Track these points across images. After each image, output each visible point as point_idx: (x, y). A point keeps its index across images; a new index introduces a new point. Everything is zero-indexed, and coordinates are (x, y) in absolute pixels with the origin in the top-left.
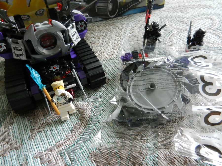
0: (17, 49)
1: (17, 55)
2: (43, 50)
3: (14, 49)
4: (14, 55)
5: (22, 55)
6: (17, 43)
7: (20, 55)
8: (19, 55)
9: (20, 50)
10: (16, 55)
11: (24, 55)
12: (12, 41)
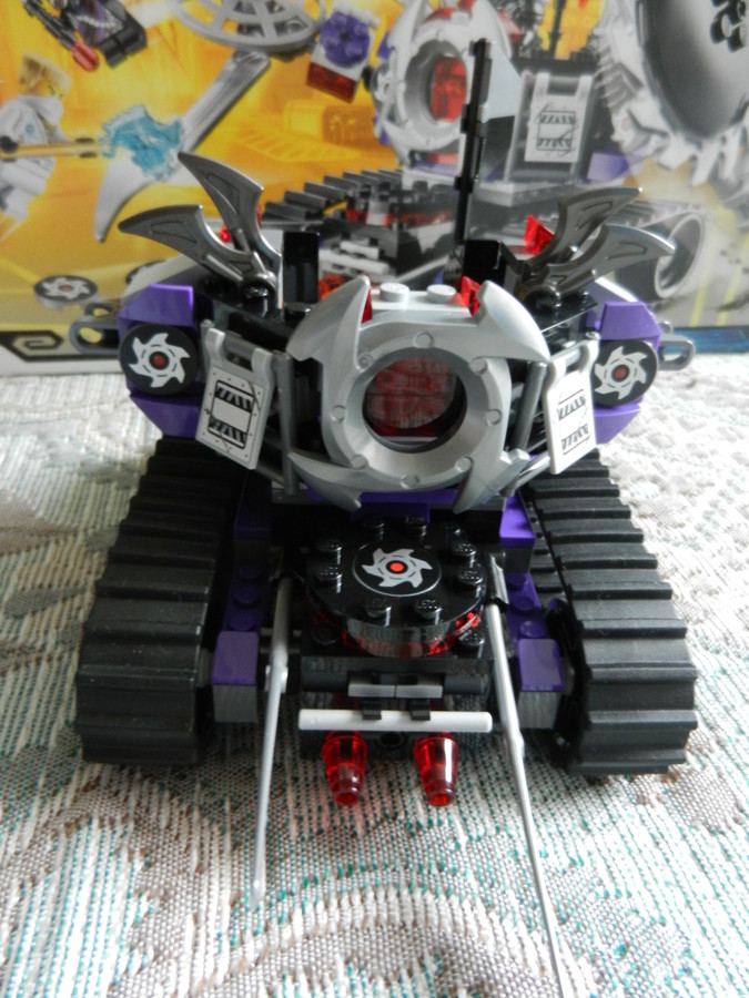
0: (230, 398)
1: (219, 429)
2: (365, 442)
3: (218, 393)
4: (204, 420)
5: (242, 433)
6: (246, 364)
7: (234, 430)
8: (227, 433)
9: (241, 406)
10: (213, 423)
11: (250, 440)
12: (225, 344)
